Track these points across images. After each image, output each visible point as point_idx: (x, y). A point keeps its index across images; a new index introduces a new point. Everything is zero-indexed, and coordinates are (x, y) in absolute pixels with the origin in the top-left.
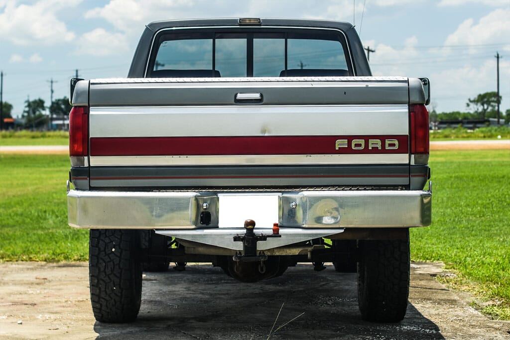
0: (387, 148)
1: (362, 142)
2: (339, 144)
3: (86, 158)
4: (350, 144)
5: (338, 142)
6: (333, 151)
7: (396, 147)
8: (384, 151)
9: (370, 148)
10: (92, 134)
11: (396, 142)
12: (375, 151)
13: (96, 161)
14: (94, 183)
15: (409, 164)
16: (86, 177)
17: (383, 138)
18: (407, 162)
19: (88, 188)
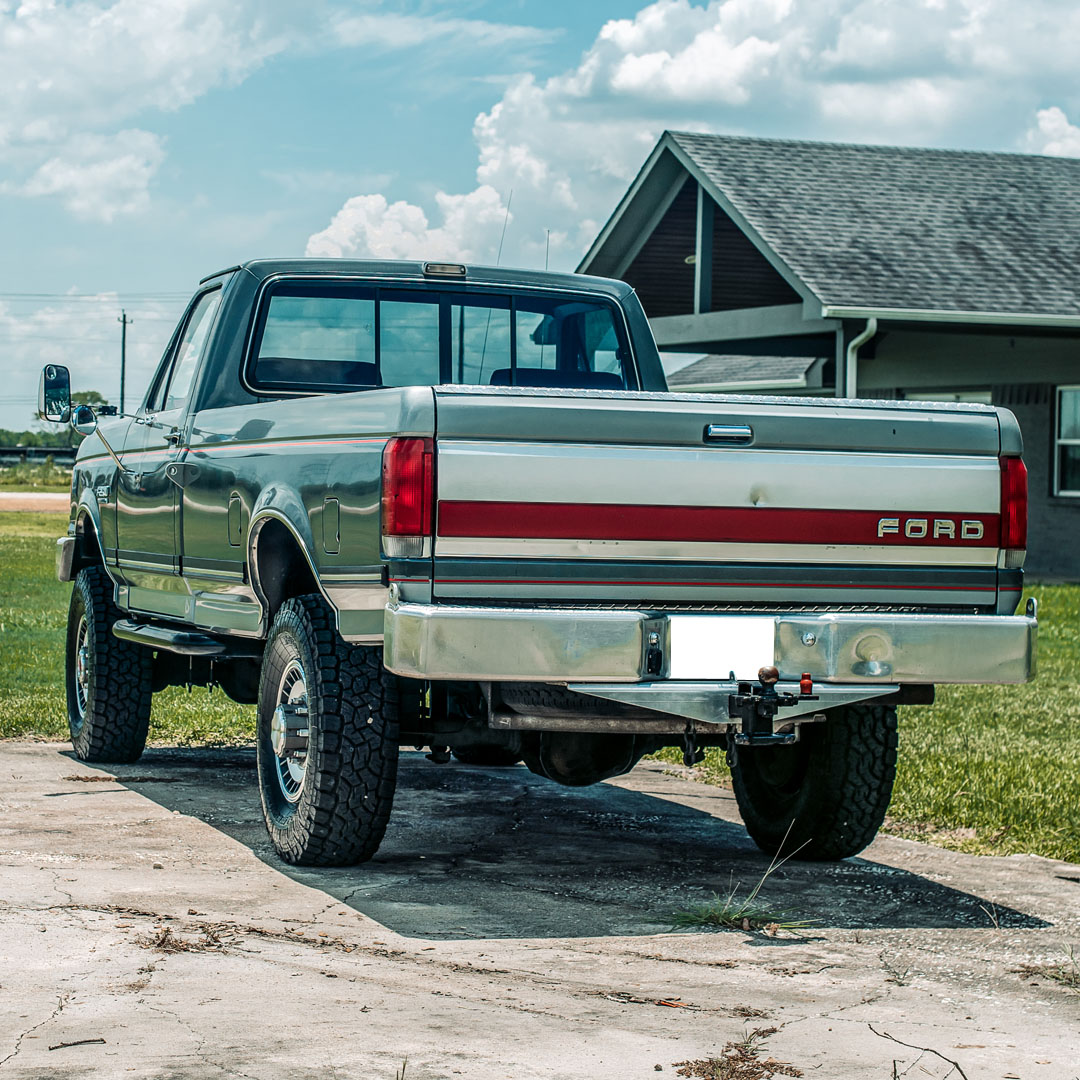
0: (965, 536)
1: (923, 524)
2: (885, 526)
3: (427, 540)
4: (902, 527)
5: (883, 522)
6: (873, 540)
7: (979, 536)
8: (959, 542)
9: (936, 535)
10: (443, 494)
11: (980, 526)
12: (944, 541)
13: (449, 547)
14: (442, 589)
15: (996, 567)
16: (427, 578)
17: (958, 518)
18: (994, 563)
19: (430, 600)
